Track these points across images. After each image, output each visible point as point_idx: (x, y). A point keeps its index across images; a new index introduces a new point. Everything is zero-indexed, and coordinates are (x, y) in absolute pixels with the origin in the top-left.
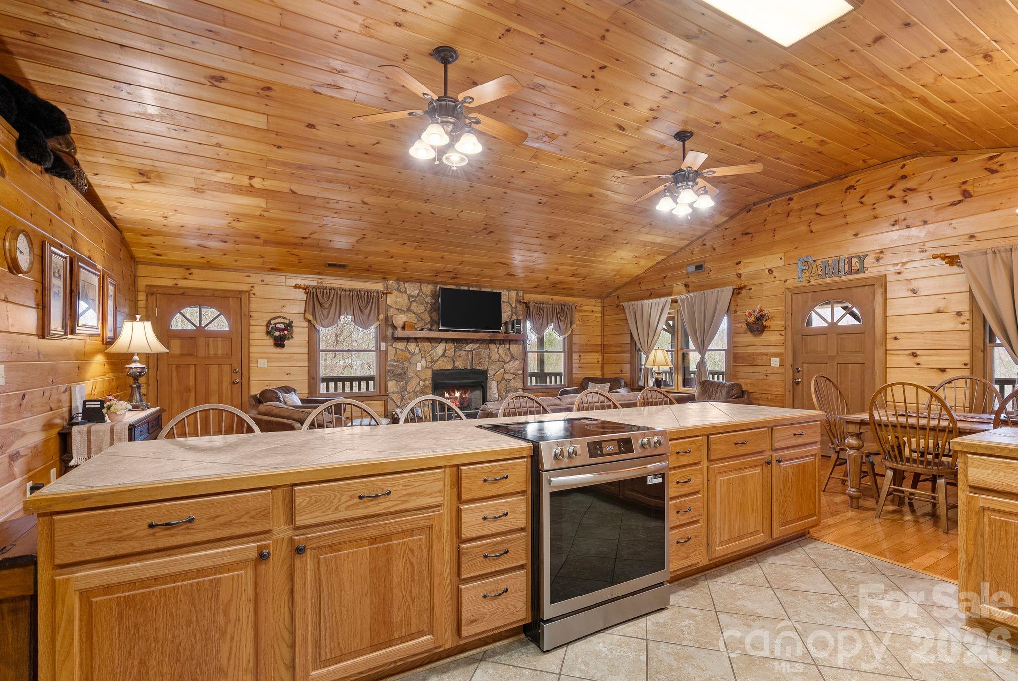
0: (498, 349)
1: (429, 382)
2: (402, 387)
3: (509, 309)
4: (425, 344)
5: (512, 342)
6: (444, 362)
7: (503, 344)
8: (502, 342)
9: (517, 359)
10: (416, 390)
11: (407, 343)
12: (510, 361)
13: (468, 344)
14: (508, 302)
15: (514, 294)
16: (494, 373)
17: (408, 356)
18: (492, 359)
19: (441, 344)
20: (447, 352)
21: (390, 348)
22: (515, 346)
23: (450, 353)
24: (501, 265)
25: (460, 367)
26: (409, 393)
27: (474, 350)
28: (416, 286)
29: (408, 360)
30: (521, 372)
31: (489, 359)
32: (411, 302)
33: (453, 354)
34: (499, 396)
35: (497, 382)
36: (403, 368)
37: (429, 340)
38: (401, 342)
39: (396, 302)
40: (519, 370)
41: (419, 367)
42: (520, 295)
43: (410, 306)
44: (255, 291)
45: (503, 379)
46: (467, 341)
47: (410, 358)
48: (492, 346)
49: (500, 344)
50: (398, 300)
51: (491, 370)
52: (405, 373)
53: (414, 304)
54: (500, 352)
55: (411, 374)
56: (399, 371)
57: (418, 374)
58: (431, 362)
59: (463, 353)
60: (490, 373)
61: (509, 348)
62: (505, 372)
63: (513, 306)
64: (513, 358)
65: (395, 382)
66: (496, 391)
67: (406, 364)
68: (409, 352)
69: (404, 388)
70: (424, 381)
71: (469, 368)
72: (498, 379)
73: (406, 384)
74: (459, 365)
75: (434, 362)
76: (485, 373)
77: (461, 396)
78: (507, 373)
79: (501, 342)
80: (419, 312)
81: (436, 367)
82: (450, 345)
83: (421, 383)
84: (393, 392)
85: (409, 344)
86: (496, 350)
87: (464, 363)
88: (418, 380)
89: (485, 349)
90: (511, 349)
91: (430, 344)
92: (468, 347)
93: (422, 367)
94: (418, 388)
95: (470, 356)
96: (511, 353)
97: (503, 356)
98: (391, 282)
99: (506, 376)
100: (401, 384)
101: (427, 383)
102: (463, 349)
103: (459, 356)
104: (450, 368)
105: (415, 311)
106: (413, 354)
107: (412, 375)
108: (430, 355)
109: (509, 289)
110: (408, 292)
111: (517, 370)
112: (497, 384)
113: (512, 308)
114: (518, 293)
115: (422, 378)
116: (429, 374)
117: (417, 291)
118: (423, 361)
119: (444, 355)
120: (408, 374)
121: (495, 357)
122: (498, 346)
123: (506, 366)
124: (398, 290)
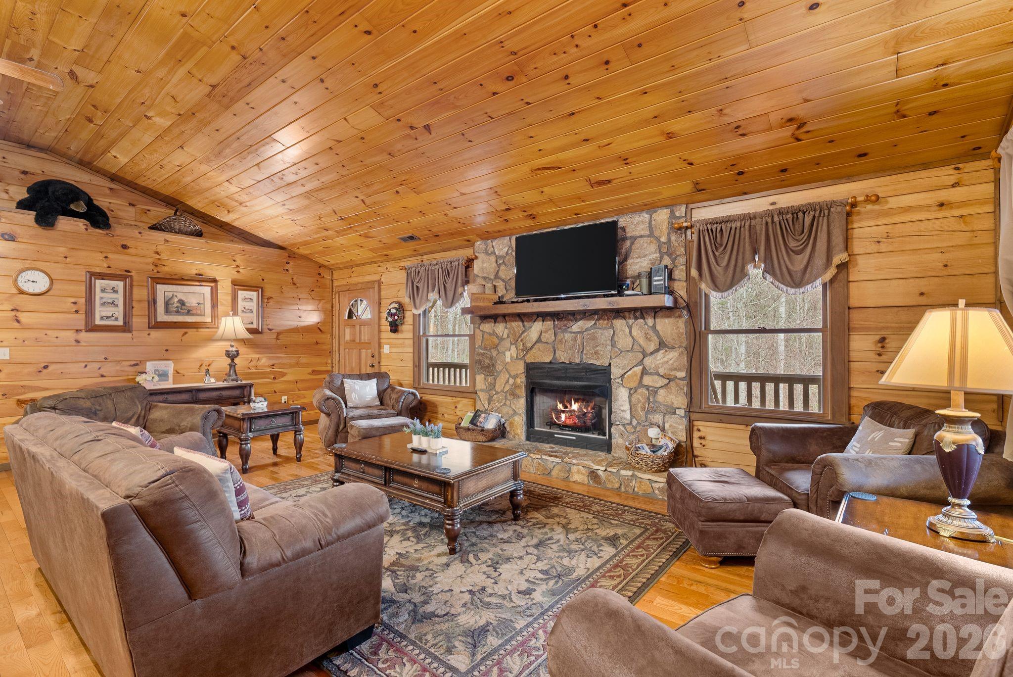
0: (630, 327)
1: (521, 380)
2: (490, 384)
3: (653, 247)
4: (514, 324)
5: (660, 314)
6: (539, 350)
7: (643, 317)
8: (640, 312)
9: (673, 348)
10: (505, 390)
11: (495, 323)
12: (657, 351)
13: (577, 320)
14: (651, 235)
15: (662, 216)
16: (622, 372)
17: (496, 341)
18: (619, 346)
19: (536, 323)
20: (543, 334)
21: (477, 331)
22: (667, 320)
23: (549, 336)
24: (548, 172)
25: (563, 360)
26: (497, 393)
27: (586, 330)
28: (505, 241)
29: (496, 347)
30: (682, 374)
31: (613, 345)
32: (499, 266)
33: (553, 338)
34: (632, 416)
35: (631, 389)
36: (491, 358)
37: (521, 317)
38: (488, 322)
39: (482, 269)
40: (679, 370)
41: (508, 360)
42: (677, 214)
43: (498, 271)
44: (383, 280)
45: (641, 384)
46: (574, 315)
47: (498, 344)
48: (619, 323)
49: (636, 318)
50: (485, 265)
51: (617, 366)
52: (493, 365)
53: (503, 267)
54: (634, 333)
55: (499, 367)
56: (487, 361)
57: (507, 367)
58: (523, 350)
59: (567, 336)
60: (615, 372)
61: (655, 324)
62: (644, 372)
63: (663, 239)
64: (662, 345)
65: (483, 376)
66: (626, 407)
67: (494, 353)
68: (497, 337)
69: (493, 386)
70: (515, 377)
71: (577, 361)
72: (632, 385)
73: (495, 379)
74: (563, 357)
75: (528, 350)
76: (605, 371)
77: (580, 409)
78: (651, 374)
79: (638, 314)
80: (509, 278)
81: (530, 359)
82: (549, 324)
83: (511, 381)
84: (481, 390)
85: (497, 324)
86: (627, 330)
87: (570, 352)
88: (508, 376)
89: (606, 329)
90: (658, 328)
91: (521, 323)
92: (577, 327)
93: (512, 357)
94: (507, 388)
95: (579, 342)
96: (659, 336)
97: (642, 341)
98: (479, 243)
99: (647, 380)
100: (490, 379)
101: (518, 381)
102: (569, 330)
103: (561, 341)
104: (547, 359)
105: (504, 277)
106: (501, 339)
107: (501, 368)
108: (522, 340)
109: (651, 207)
110: (497, 253)
111: (671, 370)
112: (630, 395)
113: (660, 245)
114: (672, 213)
115: (513, 373)
116: (520, 368)
117: (506, 250)
118: (513, 348)
119: (539, 340)
120: (497, 367)
121: (624, 342)
122: (631, 322)
123: (648, 361)
124: (486, 252)
